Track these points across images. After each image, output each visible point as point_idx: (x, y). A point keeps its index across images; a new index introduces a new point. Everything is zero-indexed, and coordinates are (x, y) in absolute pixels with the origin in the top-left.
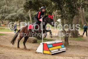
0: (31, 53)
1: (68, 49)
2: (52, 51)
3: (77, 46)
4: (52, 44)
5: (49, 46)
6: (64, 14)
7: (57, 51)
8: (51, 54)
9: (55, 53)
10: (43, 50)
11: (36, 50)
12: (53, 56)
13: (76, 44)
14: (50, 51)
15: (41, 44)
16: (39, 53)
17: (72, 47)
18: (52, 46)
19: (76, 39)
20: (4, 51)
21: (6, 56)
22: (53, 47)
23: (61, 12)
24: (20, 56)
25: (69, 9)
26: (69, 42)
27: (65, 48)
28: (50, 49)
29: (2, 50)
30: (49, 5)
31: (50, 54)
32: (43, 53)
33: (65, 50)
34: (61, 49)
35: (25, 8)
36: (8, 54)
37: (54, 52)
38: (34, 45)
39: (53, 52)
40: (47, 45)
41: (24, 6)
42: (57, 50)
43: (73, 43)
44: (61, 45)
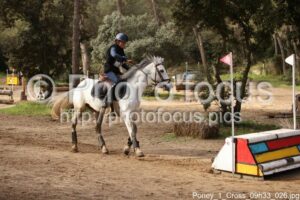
0: (195, 172)
2: (266, 166)
4: (265, 142)
5: (256, 149)
7: (283, 166)
8: (261, 174)
9: (277, 171)
10: (236, 162)
11: (213, 161)
12: (268, 182)
14: (257, 164)
15: (229, 140)
16: (221, 172)
18: (266, 149)
20: (104, 166)
21: (108, 182)
22: (270, 150)
24: (157, 182)
29: (97, 163)
30: (262, 8)
31: (258, 176)
32: (236, 173)
34: (296, 159)
36: (117, 177)
37: (274, 169)
38: (209, 145)
39: (269, 170)
40: (249, 144)
42: (284, 162)
44: (297, 145)
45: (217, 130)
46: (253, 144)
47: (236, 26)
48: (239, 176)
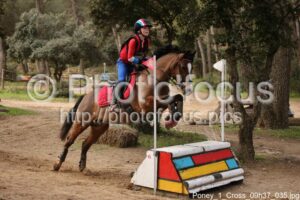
0: (112, 187)
1: (253, 172)
2: (191, 183)
3: (286, 160)
4: (191, 156)
5: (180, 164)
6: (239, 43)
7: (211, 183)
8: (186, 192)
9: (204, 188)
10: (158, 178)
11: (132, 175)
13: (282, 151)
14: (181, 181)
15: (151, 153)
16: (140, 188)
17: (267, 165)
18: (192, 164)
19: (279, 132)
20: (12, 178)
22: (195, 166)
23: (229, 34)
25: (257, 23)
26: (256, 143)
27: (240, 171)
28: (184, 175)
30: (187, 9)
31: (183, 194)
32: (158, 190)
33: (242, 178)
34: (224, 174)
35: (98, 18)
37: (201, 186)
38: (128, 153)
39: (195, 187)
41: (93, 13)
42: (212, 178)
43: (271, 150)
44: (225, 159)
45: (136, 139)
46: (177, 158)
47: (159, 26)
48: (161, 193)
